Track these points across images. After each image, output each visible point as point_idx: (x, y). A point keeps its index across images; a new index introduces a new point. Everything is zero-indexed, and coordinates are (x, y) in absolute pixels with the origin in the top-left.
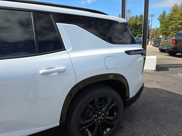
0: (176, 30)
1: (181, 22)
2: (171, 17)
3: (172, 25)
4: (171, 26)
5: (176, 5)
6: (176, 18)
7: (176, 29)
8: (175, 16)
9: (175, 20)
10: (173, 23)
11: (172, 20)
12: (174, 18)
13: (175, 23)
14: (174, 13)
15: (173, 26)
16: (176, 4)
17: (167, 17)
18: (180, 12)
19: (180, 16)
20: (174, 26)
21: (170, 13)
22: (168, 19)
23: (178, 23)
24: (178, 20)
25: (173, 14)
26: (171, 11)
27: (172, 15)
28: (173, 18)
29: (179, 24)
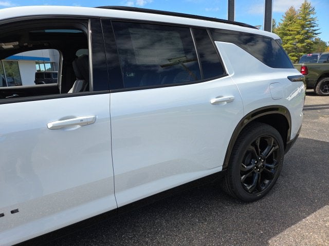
0: (293, 52)
1: (301, 38)
2: (284, 29)
3: (286, 43)
4: (286, 45)
5: (292, 10)
6: (292, 31)
7: (294, 50)
8: (291, 29)
9: (291, 35)
10: (288, 40)
11: (286, 35)
12: (290, 31)
13: (291, 40)
14: (290, 22)
15: (288, 45)
16: (292, 7)
17: (278, 30)
18: (299, 21)
19: (299, 27)
20: (290, 45)
21: (282, 22)
22: (280, 33)
23: (297, 40)
24: (296, 35)
25: (288, 24)
26: (284, 19)
27: (286, 25)
28: (288, 32)
29: (298, 42)
